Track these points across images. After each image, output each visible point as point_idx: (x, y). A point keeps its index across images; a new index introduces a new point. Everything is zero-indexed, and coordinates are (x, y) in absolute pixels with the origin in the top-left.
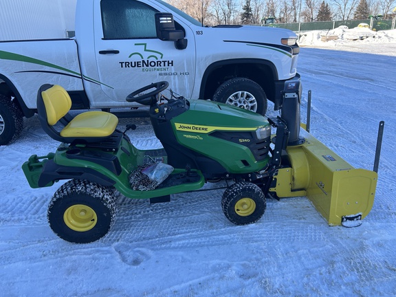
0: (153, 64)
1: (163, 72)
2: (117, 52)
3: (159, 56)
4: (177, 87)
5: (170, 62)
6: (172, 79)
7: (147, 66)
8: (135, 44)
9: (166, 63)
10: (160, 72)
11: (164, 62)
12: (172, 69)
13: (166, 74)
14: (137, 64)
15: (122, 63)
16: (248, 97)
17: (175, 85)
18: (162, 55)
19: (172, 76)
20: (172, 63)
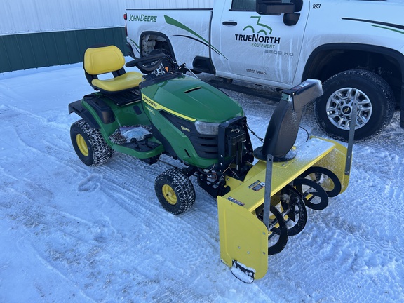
0: (261, 39)
1: (269, 49)
2: (235, 24)
3: (268, 31)
4: (280, 68)
5: (277, 39)
6: (276, 58)
7: (256, 41)
8: (252, 17)
9: (274, 39)
10: (266, 48)
11: (272, 38)
12: (278, 47)
13: (271, 52)
14: (248, 38)
15: (237, 35)
16: (361, 98)
17: (278, 66)
18: (271, 30)
19: (277, 55)
20: (279, 41)
